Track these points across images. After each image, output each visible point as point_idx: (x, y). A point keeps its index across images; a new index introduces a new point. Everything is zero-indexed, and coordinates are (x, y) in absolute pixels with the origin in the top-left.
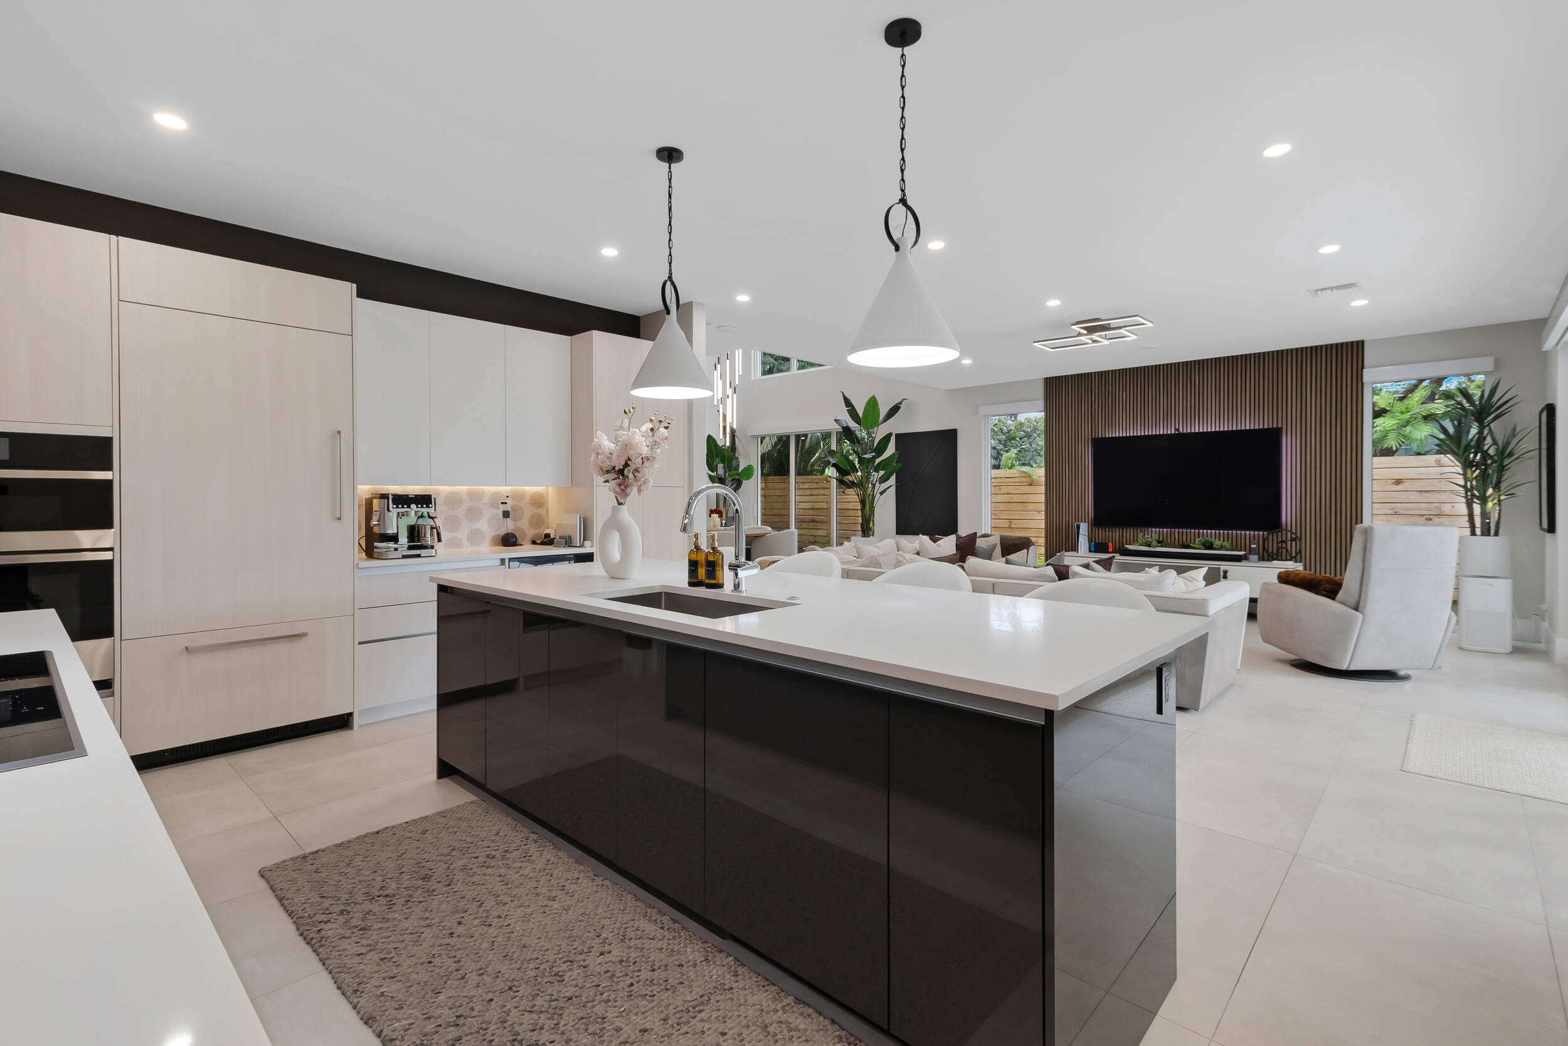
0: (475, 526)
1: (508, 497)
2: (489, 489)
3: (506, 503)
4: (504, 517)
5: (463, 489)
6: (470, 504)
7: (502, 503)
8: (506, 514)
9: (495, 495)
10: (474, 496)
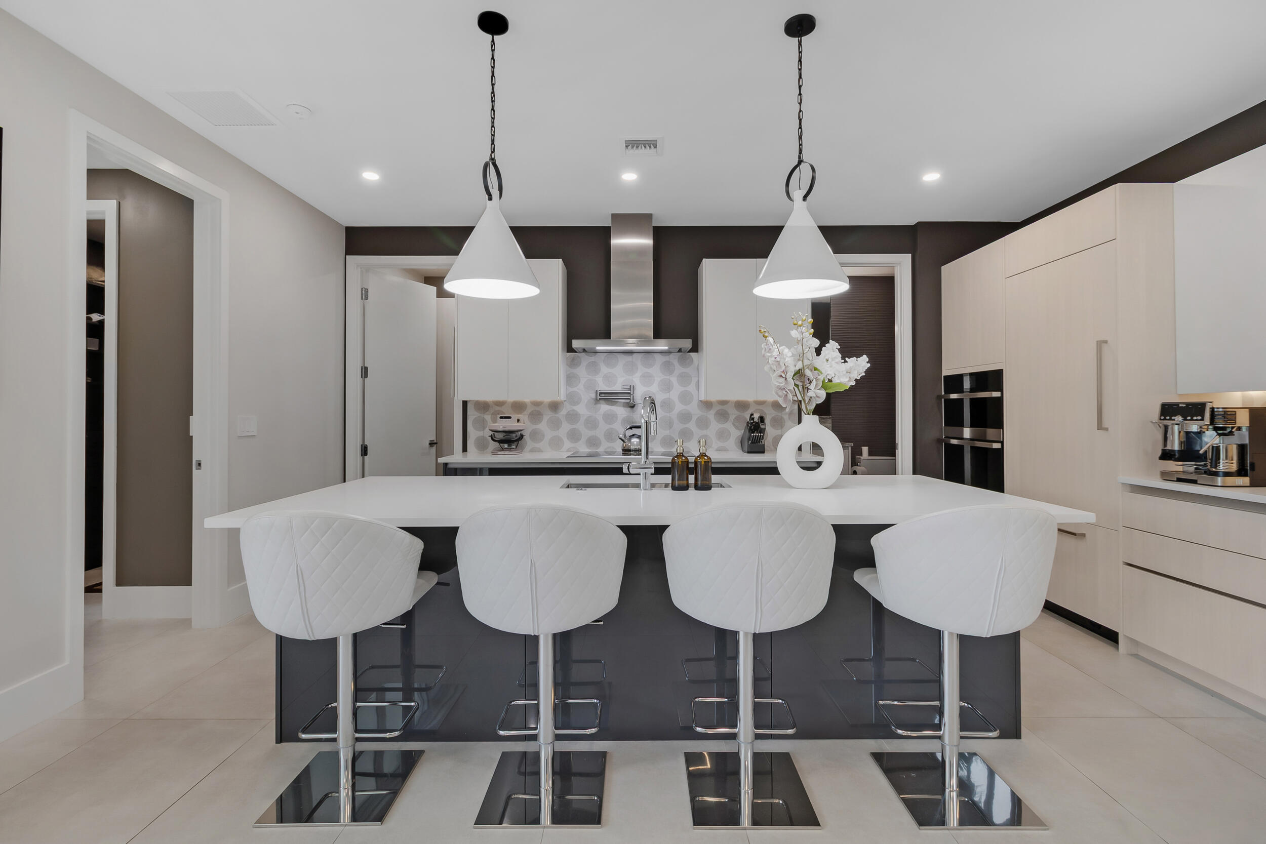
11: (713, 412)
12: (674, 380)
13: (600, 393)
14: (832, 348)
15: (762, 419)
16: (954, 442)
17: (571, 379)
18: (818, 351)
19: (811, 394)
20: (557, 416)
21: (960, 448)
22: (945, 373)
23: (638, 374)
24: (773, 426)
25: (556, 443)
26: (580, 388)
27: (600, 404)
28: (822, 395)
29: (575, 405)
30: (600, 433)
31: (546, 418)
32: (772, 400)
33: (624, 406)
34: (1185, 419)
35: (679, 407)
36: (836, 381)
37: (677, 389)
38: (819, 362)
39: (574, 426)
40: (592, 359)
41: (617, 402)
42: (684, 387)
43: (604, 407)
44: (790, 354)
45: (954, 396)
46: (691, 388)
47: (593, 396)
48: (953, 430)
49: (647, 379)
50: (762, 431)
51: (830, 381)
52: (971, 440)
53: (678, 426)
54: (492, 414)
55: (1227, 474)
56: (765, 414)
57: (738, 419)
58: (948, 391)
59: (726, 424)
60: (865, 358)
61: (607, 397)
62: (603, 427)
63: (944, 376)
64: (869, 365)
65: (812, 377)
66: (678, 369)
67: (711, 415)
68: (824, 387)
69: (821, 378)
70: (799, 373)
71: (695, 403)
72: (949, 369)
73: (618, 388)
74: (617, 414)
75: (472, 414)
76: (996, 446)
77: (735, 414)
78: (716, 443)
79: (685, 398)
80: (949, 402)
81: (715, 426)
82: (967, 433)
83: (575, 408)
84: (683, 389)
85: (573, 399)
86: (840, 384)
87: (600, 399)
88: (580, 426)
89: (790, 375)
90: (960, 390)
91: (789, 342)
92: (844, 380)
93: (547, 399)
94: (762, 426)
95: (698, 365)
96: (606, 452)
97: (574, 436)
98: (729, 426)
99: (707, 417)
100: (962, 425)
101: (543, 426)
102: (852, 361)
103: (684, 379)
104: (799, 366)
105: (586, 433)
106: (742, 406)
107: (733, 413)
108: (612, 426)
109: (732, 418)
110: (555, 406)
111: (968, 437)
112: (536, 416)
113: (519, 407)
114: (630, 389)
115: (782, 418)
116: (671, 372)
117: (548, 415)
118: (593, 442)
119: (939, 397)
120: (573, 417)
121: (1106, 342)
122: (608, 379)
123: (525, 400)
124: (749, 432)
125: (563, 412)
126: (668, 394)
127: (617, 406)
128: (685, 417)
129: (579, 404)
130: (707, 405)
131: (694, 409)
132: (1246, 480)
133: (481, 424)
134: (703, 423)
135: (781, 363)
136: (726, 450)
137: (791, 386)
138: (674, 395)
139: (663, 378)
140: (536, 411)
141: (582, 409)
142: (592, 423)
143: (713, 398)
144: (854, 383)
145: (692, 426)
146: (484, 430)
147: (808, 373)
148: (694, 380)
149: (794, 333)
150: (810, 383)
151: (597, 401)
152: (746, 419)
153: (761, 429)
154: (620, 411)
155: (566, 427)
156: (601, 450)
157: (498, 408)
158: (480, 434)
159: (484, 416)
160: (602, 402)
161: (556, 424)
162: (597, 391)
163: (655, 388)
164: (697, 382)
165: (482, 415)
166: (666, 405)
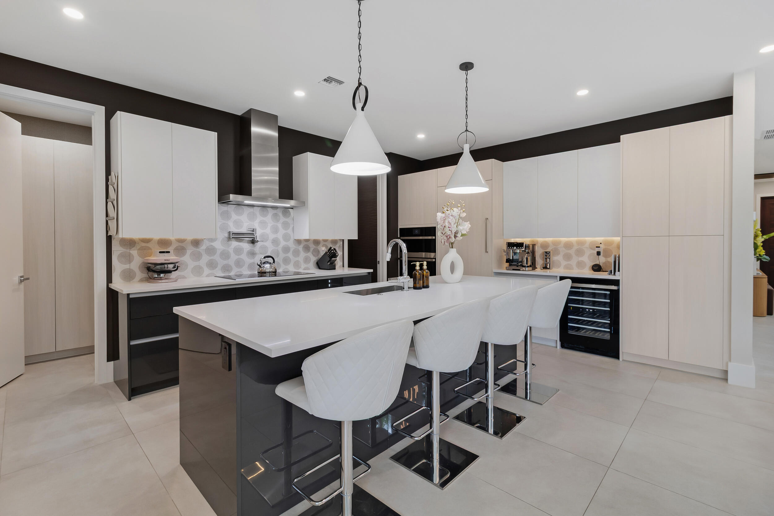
0: (580, 259)
1: (601, 243)
2: (589, 239)
3: (599, 247)
4: (597, 255)
5: (573, 239)
6: (578, 247)
7: (597, 247)
8: (599, 253)
9: (592, 243)
10: (581, 243)
11: (302, 246)
12: (280, 225)
13: (233, 233)
20: (198, 250)
22: (400, 227)
23: (258, 221)
25: (198, 271)
27: (231, 241)
29: (212, 242)
30: (231, 262)
31: (189, 252)
32: (331, 239)
33: (248, 243)
34: (517, 248)
35: (283, 243)
37: (282, 232)
39: (212, 258)
41: (244, 239)
42: (286, 230)
43: (235, 244)
45: (410, 238)
46: (290, 231)
47: (226, 235)
49: (263, 224)
53: (282, 256)
54: (139, 249)
55: (528, 267)
57: (314, 250)
58: (404, 235)
59: (308, 253)
61: (237, 236)
62: (234, 257)
63: (400, 229)
66: (282, 219)
67: (300, 248)
71: (292, 241)
72: (402, 226)
73: (244, 230)
74: (243, 248)
75: (116, 249)
76: (434, 260)
77: (313, 247)
78: (303, 266)
79: (286, 237)
81: (303, 254)
83: (213, 244)
84: (285, 232)
87: (233, 237)
88: (217, 257)
90: (414, 235)
93: (190, 237)
95: (293, 217)
96: (236, 275)
97: (212, 265)
98: (310, 254)
99: (298, 249)
101: (186, 259)
103: (286, 225)
105: (221, 262)
106: (317, 242)
108: (240, 257)
109: (312, 249)
110: (196, 243)
112: (181, 250)
113: (169, 244)
114: (253, 231)
116: (278, 221)
117: (190, 250)
118: (226, 268)
120: (211, 251)
121: (489, 219)
122: (237, 223)
123: (170, 238)
125: (203, 247)
126: (276, 235)
127: (243, 242)
128: (286, 249)
129: (215, 241)
130: (299, 242)
131: (291, 244)
133: (128, 259)
134: (296, 253)
136: (308, 269)
138: (280, 236)
139: (273, 224)
140: (182, 247)
141: (218, 245)
142: (225, 255)
143: (302, 238)
145: (290, 255)
146: (130, 263)
148: (291, 226)
151: (229, 238)
154: (246, 246)
155: (205, 258)
156: (232, 274)
157: (144, 244)
158: (127, 266)
159: (131, 252)
160: (233, 239)
161: (197, 257)
162: (229, 232)
163: (268, 231)
164: (293, 228)
165: (128, 251)
166: (275, 242)
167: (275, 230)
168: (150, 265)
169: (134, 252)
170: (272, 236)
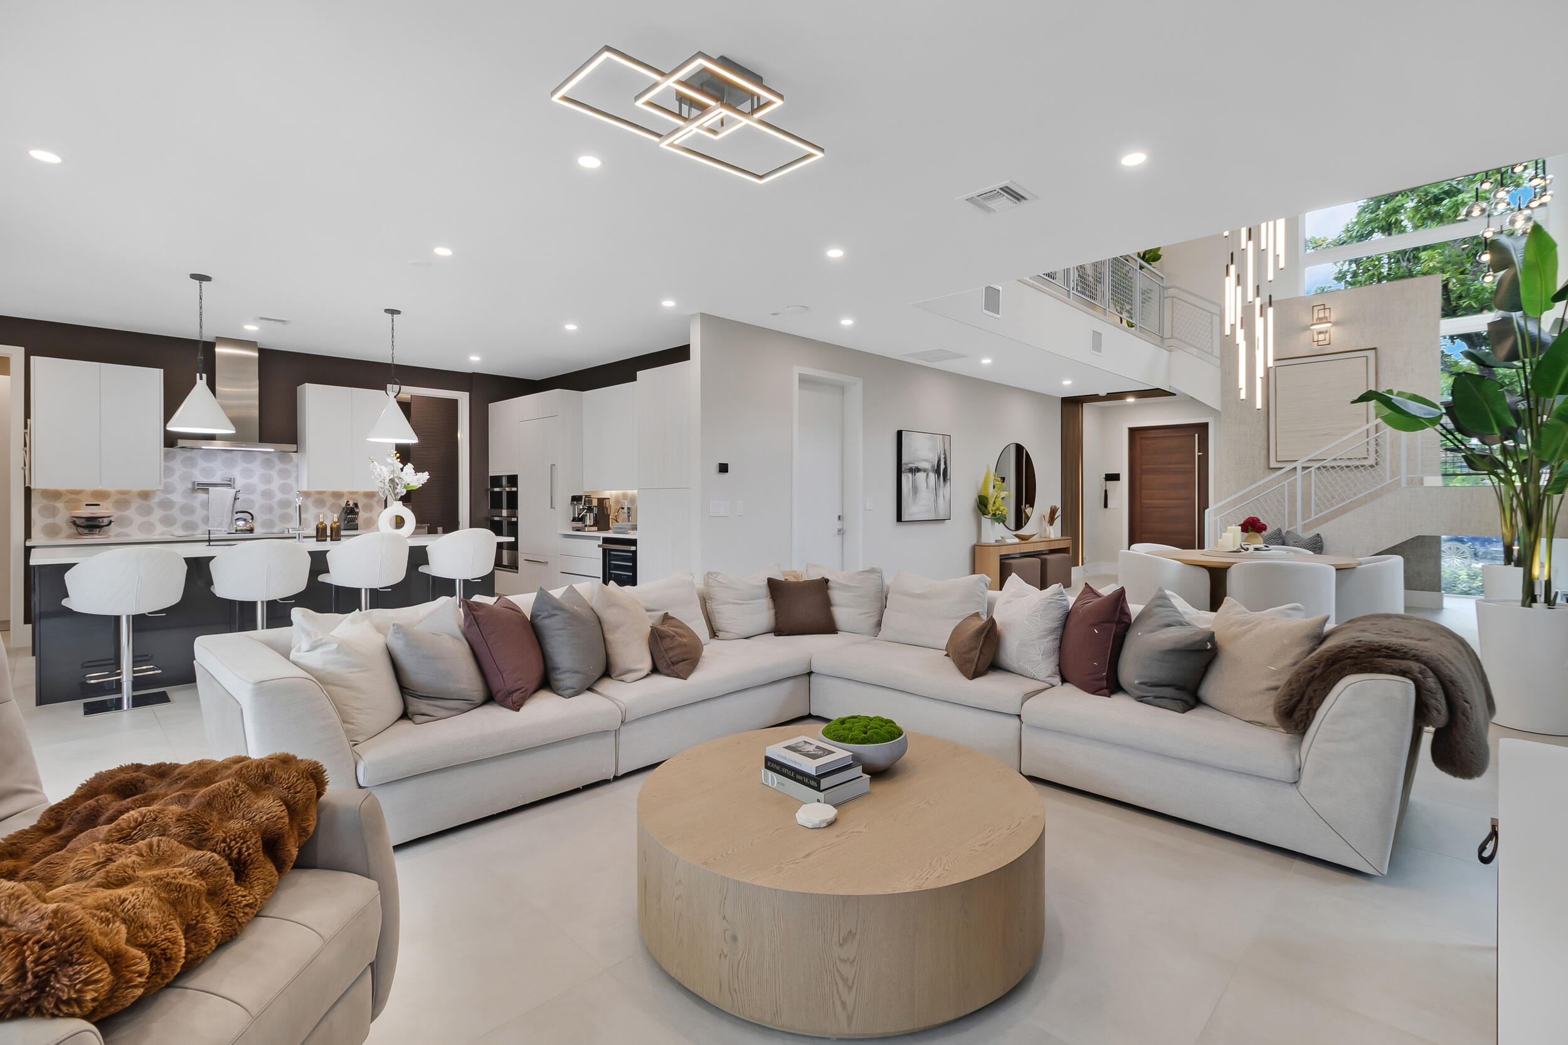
11: (311, 500)
12: (274, 474)
13: (198, 484)
14: (410, 466)
15: (356, 505)
16: (496, 519)
17: (168, 471)
18: (402, 470)
19: (397, 491)
21: (500, 523)
22: (490, 475)
23: (238, 469)
24: (364, 511)
26: (175, 479)
27: (197, 493)
28: (404, 492)
29: (168, 494)
31: (134, 506)
34: (579, 503)
35: (279, 496)
36: (411, 484)
37: (277, 482)
38: (402, 475)
39: (168, 513)
40: (189, 454)
42: (284, 480)
43: (199, 496)
44: (386, 470)
45: (496, 489)
46: (291, 481)
47: (190, 486)
48: (496, 511)
49: (247, 473)
50: (357, 514)
51: (408, 484)
52: (508, 517)
53: (278, 511)
54: (66, 502)
55: (590, 526)
56: (357, 500)
57: (333, 505)
58: (493, 486)
59: (323, 508)
60: (427, 473)
61: (205, 488)
63: (490, 477)
64: (429, 477)
65: (398, 483)
66: (279, 465)
67: (310, 502)
68: (405, 487)
69: (404, 483)
70: (392, 481)
71: (295, 493)
72: (492, 472)
73: (216, 480)
75: (37, 502)
76: (513, 519)
77: (332, 502)
79: (284, 489)
80: (493, 493)
81: (313, 511)
82: (505, 513)
83: (170, 496)
84: (282, 481)
85: (168, 489)
86: (412, 486)
87: (194, 489)
88: (175, 512)
89: (387, 481)
90: (501, 486)
91: (386, 465)
92: (416, 484)
93: (137, 487)
94: (356, 510)
95: (296, 463)
97: (168, 521)
98: (326, 510)
100: (502, 508)
101: (131, 513)
102: (420, 474)
103: (284, 474)
104: (392, 477)
106: (337, 495)
107: (330, 501)
109: (328, 504)
110: (145, 495)
111: (506, 515)
113: (102, 495)
114: (230, 481)
115: (371, 504)
116: (271, 469)
117: (136, 503)
119: (487, 490)
120: (166, 504)
121: (554, 465)
122: (204, 472)
124: (345, 514)
125: (155, 501)
126: (268, 485)
129: (173, 493)
130: (306, 495)
131: (294, 497)
132: (596, 528)
133: (53, 512)
135: (382, 475)
137: (388, 487)
138: (274, 486)
139: (263, 472)
140: (123, 500)
141: (177, 498)
142: (187, 510)
143: (312, 489)
144: (421, 486)
146: (54, 517)
147: (396, 480)
148: (294, 475)
149: (389, 460)
150: (398, 485)
151: (192, 491)
152: (341, 506)
153: (356, 512)
155: (158, 513)
157: (70, 496)
158: (51, 521)
159: (56, 504)
160: (200, 491)
161: (148, 511)
162: (194, 482)
163: (255, 480)
164: (297, 476)
165: (52, 503)
166: (267, 494)
167: (268, 480)
168: (75, 519)
169: (60, 505)
170: (261, 487)
